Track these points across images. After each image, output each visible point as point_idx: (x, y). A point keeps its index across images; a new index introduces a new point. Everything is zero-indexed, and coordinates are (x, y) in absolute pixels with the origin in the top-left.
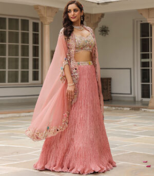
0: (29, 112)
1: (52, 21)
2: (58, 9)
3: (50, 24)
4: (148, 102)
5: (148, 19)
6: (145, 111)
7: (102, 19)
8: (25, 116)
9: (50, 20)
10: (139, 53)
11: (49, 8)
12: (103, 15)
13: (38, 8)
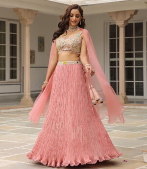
0: (8, 109)
1: (32, 23)
2: (37, 11)
3: (30, 25)
5: (116, 22)
8: (5, 113)
9: (30, 22)
10: (108, 53)
11: (29, 10)
13: (18, 11)
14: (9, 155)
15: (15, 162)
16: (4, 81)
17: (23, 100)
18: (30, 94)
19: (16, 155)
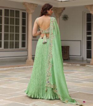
1: (33, 12)
2: (37, 5)
3: (32, 13)
4: (90, 61)
5: (90, 11)
6: (88, 66)
7: (64, 11)
8: (16, 69)
9: (32, 11)
10: (85, 31)
11: (32, 4)
12: (64, 8)
13: (25, 4)
14: (9, 97)
15: (12, 102)
16: (18, 49)
17: (27, 61)
18: (31, 57)
19: (14, 97)
